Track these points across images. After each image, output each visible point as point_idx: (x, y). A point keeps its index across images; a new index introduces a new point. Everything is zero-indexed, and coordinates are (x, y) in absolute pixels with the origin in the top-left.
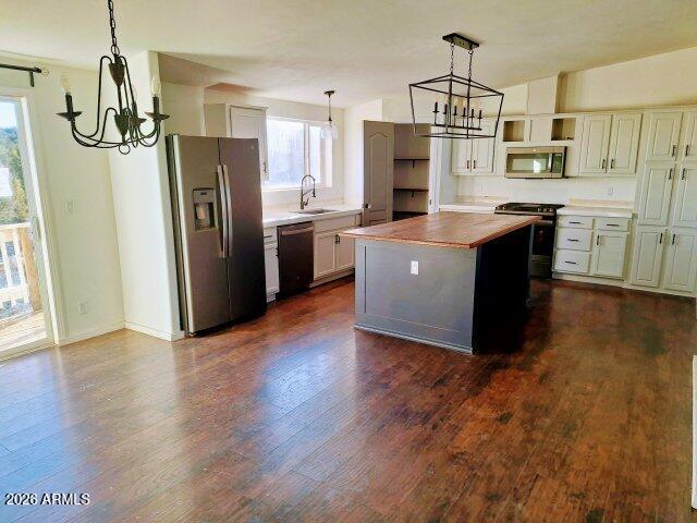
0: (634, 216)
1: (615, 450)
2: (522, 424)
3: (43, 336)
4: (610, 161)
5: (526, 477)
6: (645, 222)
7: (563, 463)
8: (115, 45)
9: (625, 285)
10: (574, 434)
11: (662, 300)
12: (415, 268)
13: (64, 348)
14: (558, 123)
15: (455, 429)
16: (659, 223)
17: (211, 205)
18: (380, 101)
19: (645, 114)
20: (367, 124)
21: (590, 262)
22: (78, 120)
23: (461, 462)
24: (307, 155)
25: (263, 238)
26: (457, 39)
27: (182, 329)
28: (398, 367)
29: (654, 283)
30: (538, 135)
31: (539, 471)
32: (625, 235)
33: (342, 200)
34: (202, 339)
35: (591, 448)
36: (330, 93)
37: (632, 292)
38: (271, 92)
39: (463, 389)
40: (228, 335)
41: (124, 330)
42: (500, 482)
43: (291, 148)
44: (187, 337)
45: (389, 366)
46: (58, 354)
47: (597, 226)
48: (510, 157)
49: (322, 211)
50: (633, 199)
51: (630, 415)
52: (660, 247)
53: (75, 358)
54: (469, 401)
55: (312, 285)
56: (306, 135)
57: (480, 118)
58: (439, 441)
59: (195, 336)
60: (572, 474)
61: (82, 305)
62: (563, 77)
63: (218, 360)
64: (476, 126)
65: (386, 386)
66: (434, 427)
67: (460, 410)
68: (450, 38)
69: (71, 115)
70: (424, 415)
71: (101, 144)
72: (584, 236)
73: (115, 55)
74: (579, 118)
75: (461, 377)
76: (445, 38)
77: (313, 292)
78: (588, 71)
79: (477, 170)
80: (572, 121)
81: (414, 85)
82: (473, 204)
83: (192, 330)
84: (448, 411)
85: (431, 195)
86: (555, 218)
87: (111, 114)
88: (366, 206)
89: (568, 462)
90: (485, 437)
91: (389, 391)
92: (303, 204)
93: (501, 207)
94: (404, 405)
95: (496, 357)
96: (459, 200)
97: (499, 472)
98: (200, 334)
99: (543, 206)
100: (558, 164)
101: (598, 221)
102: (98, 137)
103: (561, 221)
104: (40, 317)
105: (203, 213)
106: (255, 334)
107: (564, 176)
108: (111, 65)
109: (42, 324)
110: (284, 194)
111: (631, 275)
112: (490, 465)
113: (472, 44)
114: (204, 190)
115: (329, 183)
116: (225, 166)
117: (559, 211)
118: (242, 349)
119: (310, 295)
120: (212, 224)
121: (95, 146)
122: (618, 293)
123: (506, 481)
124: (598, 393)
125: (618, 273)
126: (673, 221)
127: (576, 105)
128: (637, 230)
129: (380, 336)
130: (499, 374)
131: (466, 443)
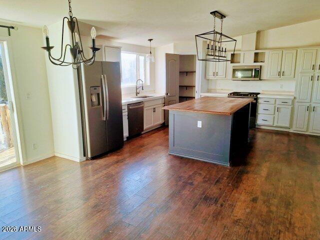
0: (295, 98)
1: (313, 216)
2: (264, 203)
3: (14, 160)
4: (282, 72)
5: (274, 231)
6: (300, 101)
7: (290, 223)
8: (71, 12)
9: (291, 131)
10: (291, 207)
11: (309, 138)
12: (200, 124)
13: (25, 166)
14: (256, 54)
15: (232, 206)
16: (306, 101)
17: (98, 94)
18: (173, 44)
19: (299, 50)
20: (167, 55)
21: (274, 120)
22: (52, 50)
23: (240, 224)
24: (138, 70)
25: (122, 110)
26: (216, 14)
27: (84, 156)
28: (195, 173)
29: (304, 129)
30: (247, 60)
31: (280, 227)
32: (290, 107)
33: (154, 91)
34: (95, 161)
35: (301, 214)
36: (150, 40)
37: (294, 134)
38: (123, 40)
39: (230, 185)
40: (107, 158)
41: (54, 157)
42: (262, 235)
43: (131, 66)
44: (87, 160)
45: (191, 174)
46: (23, 170)
47: (277, 103)
48: (234, 71)
49: (146, 97)
50: (294, 90)
51: (314, 196)
52: (307, 113)
53: (32, 172)
54: (235, 191)
55: (142, 133)
56: (138, 60)
57: (225, 52)
58: (226, 213)
59: (91, 159)
60: (296, 229)
61: (34, 145)
62: (258, 33)
63: (105, 172)
64: (223, 55)
65: (192, 184)
66: (222, 205)
67: (231, 196)
68: (214, 13)
69: (48, 48)
70: (214, 199)
71: (63, 64)
72: (271, 107)
73: (71, 17)
74: (267, 52)
75: (227, 178)
76: (211, 13)
77: (143, 136)
78: (270, 30)
79: (217, 77)
80: (263, 54)
81: (197, 36)
82: (216, 93)
83: (89, 156)
84: (226, 197)
85: (197, 89)
86: (256, 99)
87: (69, 47)
88: (167, 94)
89: (292, 222)
90: (248, 210)
91: (194, 186)
92: (137, 94)
93: (231, 94)
94: (203, 194)
95: (241, 168)
96: (209, 91)
97: (260, 229)
98: (93, 158)
99: (251, 94)
100: (257, 74)
101: (277, 100)
102: (62, 60)
103: (260, 101)
104: (13, 149)
105: (94, 99)
106: (120, 158)
107: (260, 80)
108: (69, 22)
109: (14, 154)
110: (129, 89)
111: (294, 126)
112: (255, 225)
113: (222, 16)
114: (95, 87)
115: (148, 83)
116: (105, 76)
117: (259, 96)
118: (115, 165)
119: (142, 137)
120: (99, 104)
121: (60, 65)
122: (287, 134)
123: (265, 233)
124: (295, 186)
125: (288, 125)
126: (314, 100)
127: (265, 46)
128: (296, 105)
129: (182, 158)
130: (245, 177)
131: (239, 214)
